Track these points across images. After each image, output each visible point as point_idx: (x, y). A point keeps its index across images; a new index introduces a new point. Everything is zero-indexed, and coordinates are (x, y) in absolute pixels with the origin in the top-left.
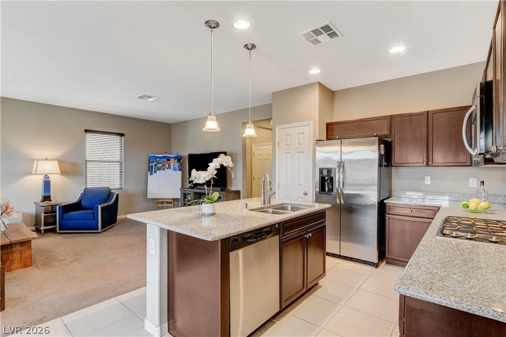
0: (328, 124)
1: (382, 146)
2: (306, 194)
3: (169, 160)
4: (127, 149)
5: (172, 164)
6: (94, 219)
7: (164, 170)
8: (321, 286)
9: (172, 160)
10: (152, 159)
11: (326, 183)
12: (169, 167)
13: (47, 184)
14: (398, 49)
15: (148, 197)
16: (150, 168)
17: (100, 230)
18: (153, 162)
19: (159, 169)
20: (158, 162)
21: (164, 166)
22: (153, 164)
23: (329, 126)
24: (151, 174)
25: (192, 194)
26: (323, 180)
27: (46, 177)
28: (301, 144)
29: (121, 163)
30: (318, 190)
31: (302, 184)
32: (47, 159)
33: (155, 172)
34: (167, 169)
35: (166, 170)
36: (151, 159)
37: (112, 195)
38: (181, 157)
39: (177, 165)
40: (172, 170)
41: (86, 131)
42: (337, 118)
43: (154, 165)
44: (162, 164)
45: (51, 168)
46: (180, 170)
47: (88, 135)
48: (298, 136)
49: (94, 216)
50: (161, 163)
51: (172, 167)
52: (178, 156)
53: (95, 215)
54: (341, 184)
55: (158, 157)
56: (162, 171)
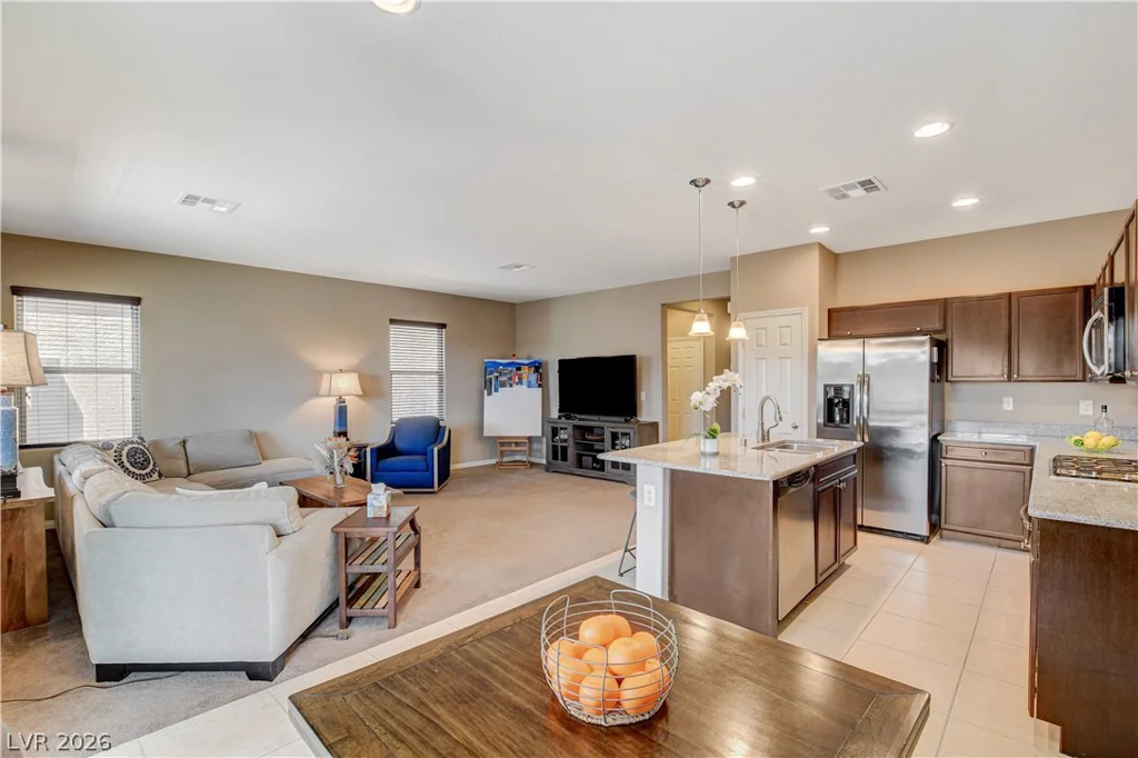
0: (829, 310)
1: (935, 349)
2: (796, 427)
3: (519, 369)
4: (451, 350)
5: (525, 376)
6: (427, 470)
7: (511, 386)
8: (850, 566)
9: (525, 371)
10: (491, 367)
11: (837, 409)
12: (520, 382)
13: (342, 412)
14: (966, 202)
15: (485, 435)
16: (488, 383)
17: (436, 488)
18: (491, 373)
19: (503, 385)
20: (500, 373)
21: (510, 378)
23: (834, 315)
24: (490, 394)
25: (570, 429)
26: (830, 404)
27: (340, 400)
28: (786, 345)
29: (439, 374)
30: (821, 420)
31: (789, 410)
32: (340, 370)
33: (496, 390)
34: (517, 384)
35: (514, 385)
36: (489, 368)
37: (442, 430)
38: (540, 364)
39: (534, 377)
40: (524, 387)
41: (392, 321)
42: (844, 300)
43: (493, 377)
44: (508, 376)
45: (347, 384)
46: (540, 386)
47: (393, 328)
48: (781, 332)
49: (427, 465)
50: (506, 374)
51: (525, 381)
52: (535, 362)
53: (429, 462)
54: (865, 410)
55: (501, 364)
56: (508, 389)
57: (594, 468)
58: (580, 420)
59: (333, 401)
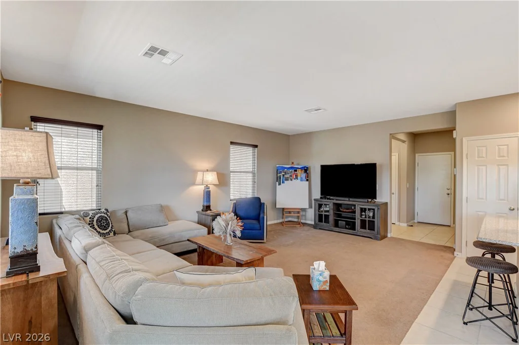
2: (512, 209)
3: (296, 171)
4: (260, 160)
5: (299, 175)
6: (260, 230)
7: (291, 180)
9: (299, 172)
10: (280, 169)
12: (297, 178)
15: (277, 207)
16: (279, 179)
17: (265, 241)
18: (281, 172)
19: (287, 179)
20: (285, 173)
21: (291, 176)
22: (281, 175)
24: (280, 184)
25: (331, 205)
27: (207, 187)
29: (253, 173)
32: (207, 170)
33: (283, 182)
34: (295, 179)
35: (293, 180)
36: (278, 171)
37: (262, 205)
38: (307, 168)
39: (304, 175)
40: (299, 181)
41: (232, 143)
44: (290, 174)
45: (211, 178)
46: (307, 180)
47: (233, 148)
49: (260, 227)
50: (288, 173)
51: (299, 178)
52: (305, 167)
53: (262, 225)
55: (285, 168)
56: (290, 181)
57: (346, 228)
58: (337, 200)
59: (202, 187)
